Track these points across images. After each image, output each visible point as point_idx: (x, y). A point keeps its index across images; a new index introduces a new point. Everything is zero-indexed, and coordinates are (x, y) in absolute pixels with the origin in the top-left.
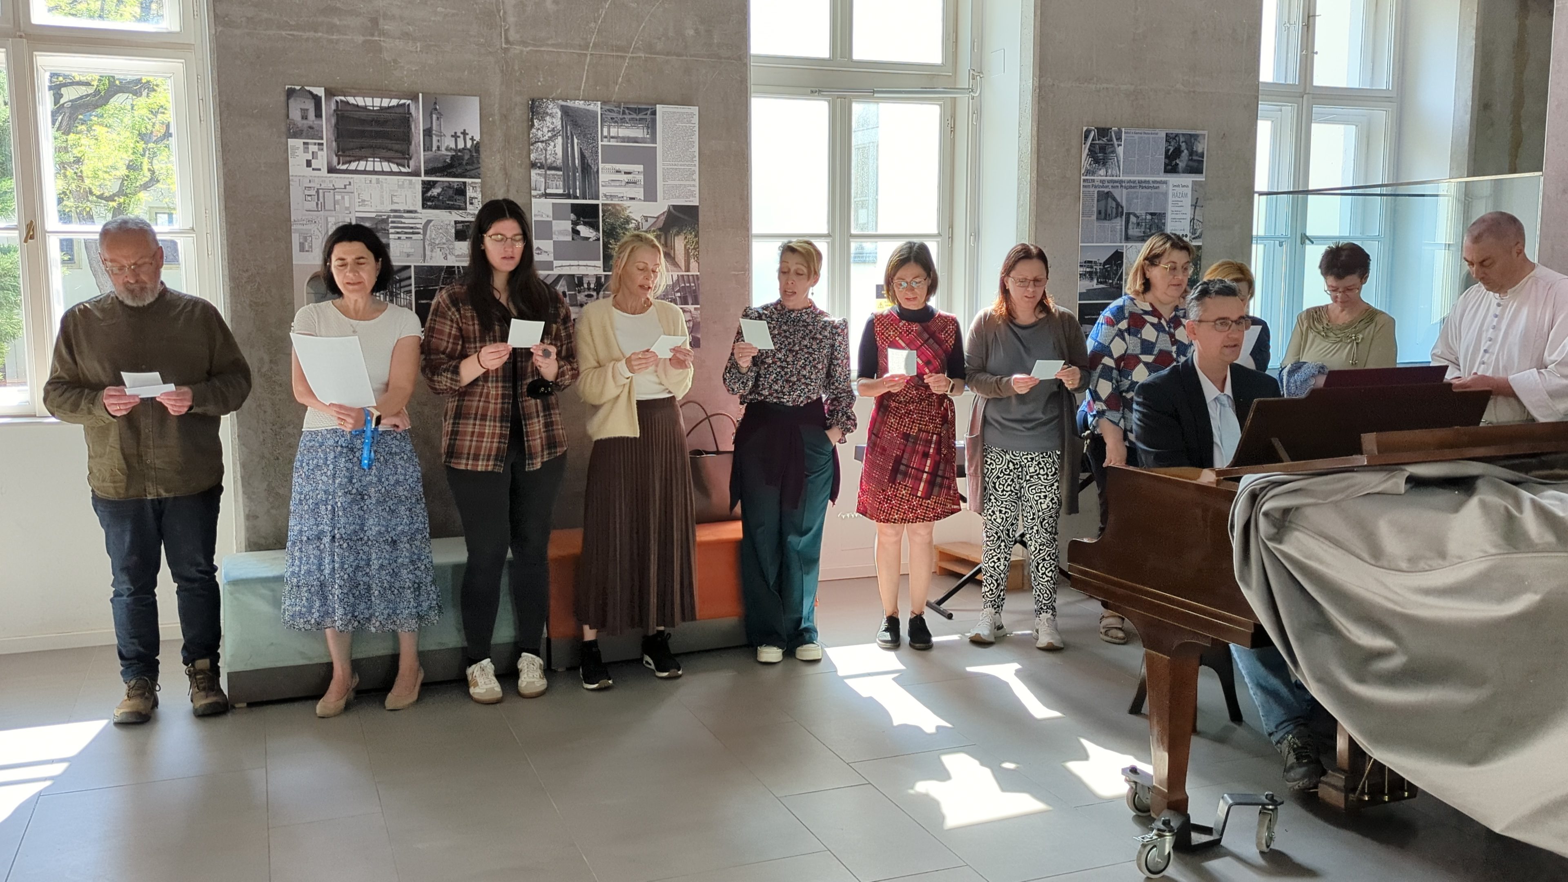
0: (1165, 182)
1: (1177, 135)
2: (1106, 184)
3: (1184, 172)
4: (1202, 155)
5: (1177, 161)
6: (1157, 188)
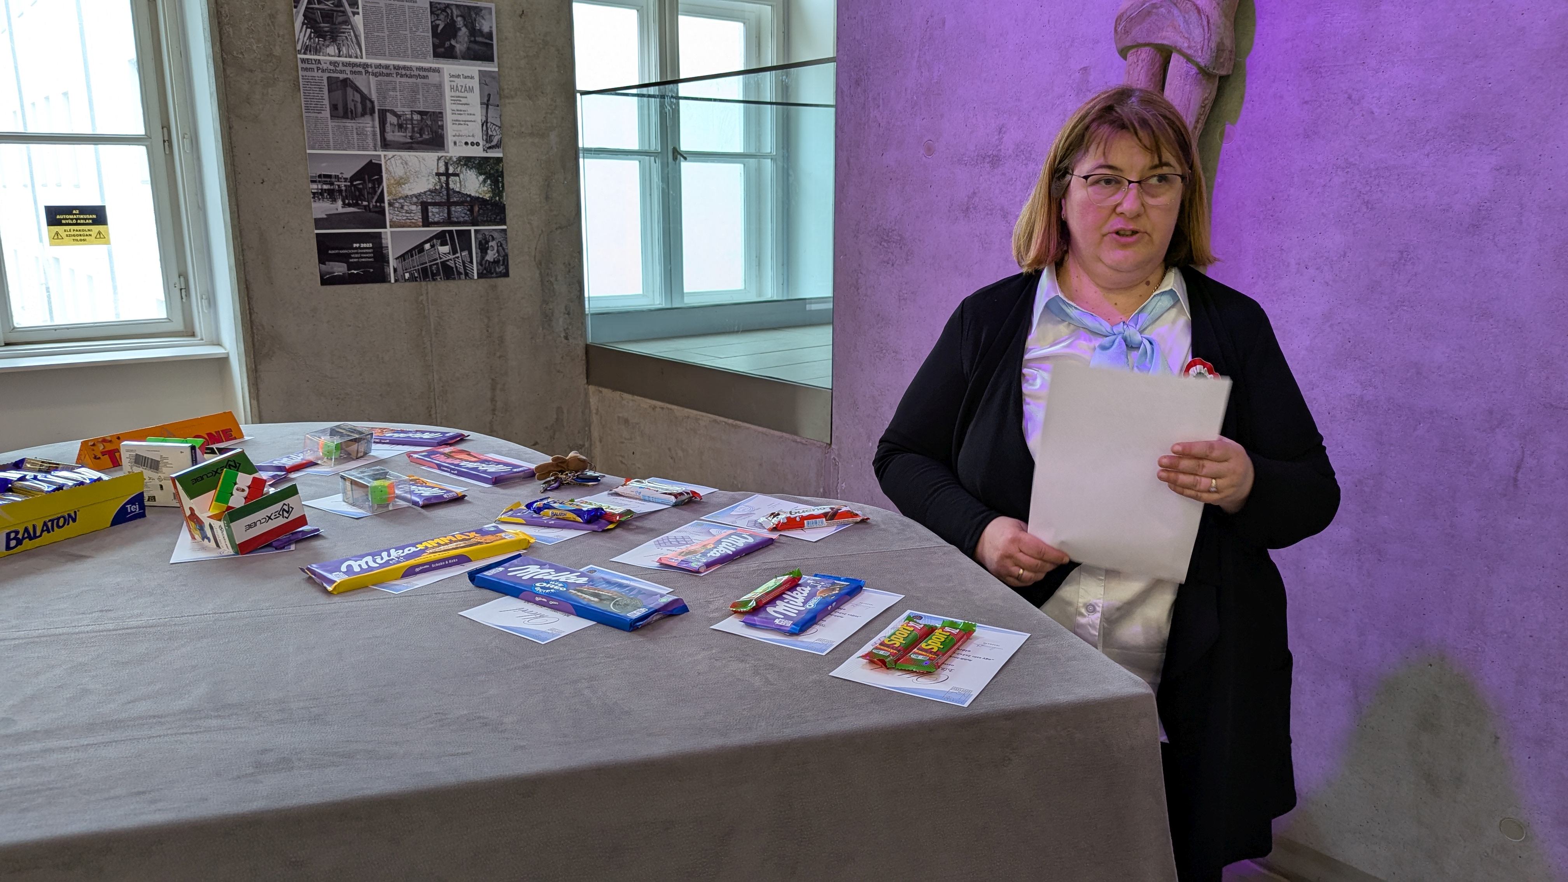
0: (437, 70)
1: (448, 6)
2: (341, 68)
3: (464, 58)
4: (490, 36)
5: (453, 42)
6: (424, 77)
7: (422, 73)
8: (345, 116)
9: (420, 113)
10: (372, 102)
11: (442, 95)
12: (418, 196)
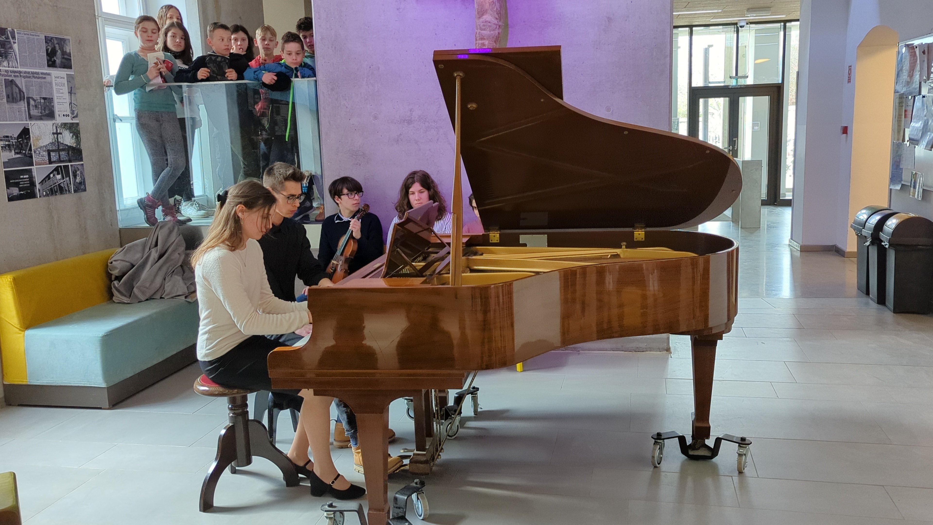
0: (49, 74)
1: (52, 38)
2: (10, 74)
3: (60, 67)
4: (70, 54)
5: (55, 58)
6: (45, 78)
7: (44, 76)
8: (13, 102)
9: (45, 99)
10: (24, 93)
11: (52, 88)
12: (46, 146)
